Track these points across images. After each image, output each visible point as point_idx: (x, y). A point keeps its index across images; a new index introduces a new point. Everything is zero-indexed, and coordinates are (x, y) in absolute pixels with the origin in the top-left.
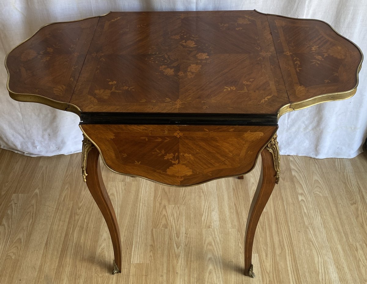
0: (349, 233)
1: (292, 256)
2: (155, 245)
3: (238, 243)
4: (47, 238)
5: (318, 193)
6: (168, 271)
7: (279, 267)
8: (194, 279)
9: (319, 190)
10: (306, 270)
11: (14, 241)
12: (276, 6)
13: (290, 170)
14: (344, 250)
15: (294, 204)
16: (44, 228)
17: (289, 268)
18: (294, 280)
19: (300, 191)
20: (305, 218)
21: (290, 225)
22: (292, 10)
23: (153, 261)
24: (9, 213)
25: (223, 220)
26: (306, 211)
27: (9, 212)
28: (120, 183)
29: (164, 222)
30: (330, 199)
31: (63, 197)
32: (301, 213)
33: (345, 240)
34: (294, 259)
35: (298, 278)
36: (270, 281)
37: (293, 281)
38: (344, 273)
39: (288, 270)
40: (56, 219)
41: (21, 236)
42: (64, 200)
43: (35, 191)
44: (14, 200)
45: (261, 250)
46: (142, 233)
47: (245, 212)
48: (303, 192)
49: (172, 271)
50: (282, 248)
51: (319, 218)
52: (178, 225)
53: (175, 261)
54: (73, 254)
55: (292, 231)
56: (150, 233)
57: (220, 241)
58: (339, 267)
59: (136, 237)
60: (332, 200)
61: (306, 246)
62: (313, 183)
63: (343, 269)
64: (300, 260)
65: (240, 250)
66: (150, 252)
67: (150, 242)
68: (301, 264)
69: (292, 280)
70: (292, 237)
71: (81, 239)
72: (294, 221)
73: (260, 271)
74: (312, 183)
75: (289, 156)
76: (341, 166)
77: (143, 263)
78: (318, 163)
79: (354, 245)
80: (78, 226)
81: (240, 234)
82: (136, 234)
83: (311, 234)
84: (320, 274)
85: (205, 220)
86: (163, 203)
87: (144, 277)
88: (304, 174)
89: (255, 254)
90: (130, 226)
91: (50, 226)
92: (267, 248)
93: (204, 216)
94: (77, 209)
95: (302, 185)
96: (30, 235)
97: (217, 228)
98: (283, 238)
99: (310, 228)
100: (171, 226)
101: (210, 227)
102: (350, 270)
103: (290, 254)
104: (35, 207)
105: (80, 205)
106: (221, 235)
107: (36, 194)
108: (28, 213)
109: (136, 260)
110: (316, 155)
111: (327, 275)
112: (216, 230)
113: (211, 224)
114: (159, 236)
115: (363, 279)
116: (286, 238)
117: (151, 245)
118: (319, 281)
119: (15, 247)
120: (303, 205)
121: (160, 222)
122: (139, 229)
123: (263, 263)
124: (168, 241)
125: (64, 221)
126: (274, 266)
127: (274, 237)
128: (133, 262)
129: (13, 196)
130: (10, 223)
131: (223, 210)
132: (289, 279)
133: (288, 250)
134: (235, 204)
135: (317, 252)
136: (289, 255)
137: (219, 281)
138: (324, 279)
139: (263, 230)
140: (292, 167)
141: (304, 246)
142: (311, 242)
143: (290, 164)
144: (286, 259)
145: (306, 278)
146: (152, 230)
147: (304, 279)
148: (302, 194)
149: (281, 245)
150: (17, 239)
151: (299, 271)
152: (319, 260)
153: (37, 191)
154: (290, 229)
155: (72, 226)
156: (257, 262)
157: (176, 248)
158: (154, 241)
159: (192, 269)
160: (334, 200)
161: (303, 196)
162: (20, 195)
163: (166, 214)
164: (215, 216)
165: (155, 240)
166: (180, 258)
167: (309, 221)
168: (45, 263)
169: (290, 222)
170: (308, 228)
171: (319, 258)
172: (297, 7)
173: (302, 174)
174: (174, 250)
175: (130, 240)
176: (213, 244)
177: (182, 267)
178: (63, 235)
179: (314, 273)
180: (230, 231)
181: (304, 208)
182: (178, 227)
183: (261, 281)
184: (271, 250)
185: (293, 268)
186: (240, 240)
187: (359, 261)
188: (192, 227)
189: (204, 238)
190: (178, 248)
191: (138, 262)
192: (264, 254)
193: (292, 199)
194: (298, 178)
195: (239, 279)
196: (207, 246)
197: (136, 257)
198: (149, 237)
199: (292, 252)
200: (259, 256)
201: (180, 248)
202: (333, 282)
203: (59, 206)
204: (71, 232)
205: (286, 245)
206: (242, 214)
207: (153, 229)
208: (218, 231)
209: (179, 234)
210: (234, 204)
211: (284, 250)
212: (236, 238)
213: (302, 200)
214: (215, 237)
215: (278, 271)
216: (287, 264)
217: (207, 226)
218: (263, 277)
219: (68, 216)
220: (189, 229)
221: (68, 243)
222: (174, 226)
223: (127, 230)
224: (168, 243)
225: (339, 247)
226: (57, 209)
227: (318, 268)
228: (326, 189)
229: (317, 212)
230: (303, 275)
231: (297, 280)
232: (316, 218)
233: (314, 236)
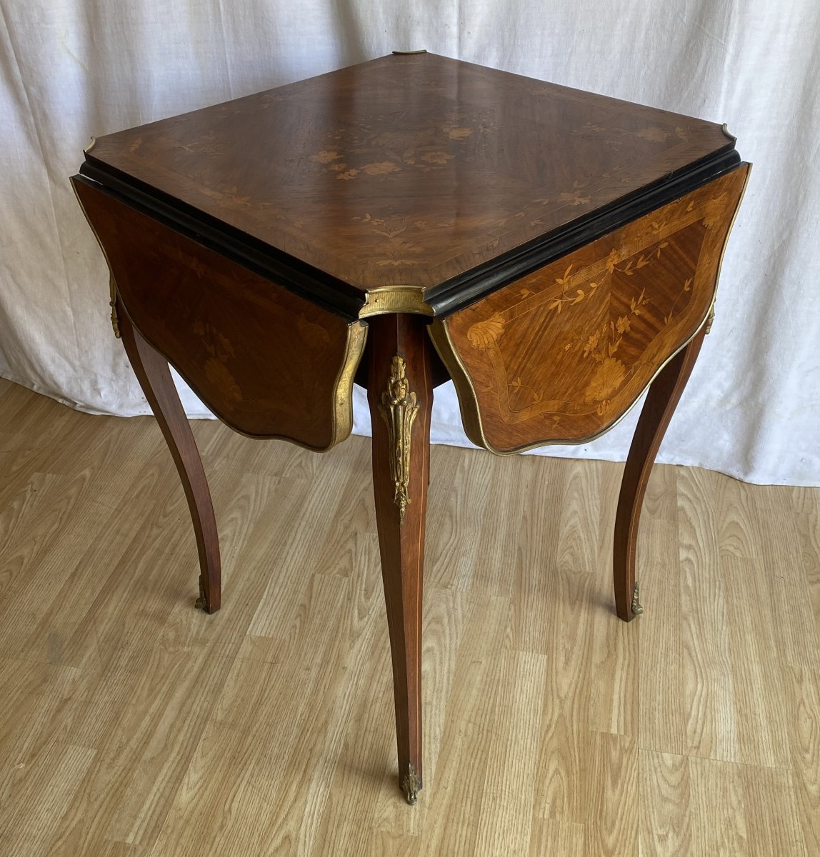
0: (789, 642)
1: (631, 671)
2: (312, 606)
3: (506, 627)
4: (80, 563)
5: (731, 549)
6: (325, 662)
7: (593, 690)
8: (379, 685)
9: (735, 544)
10: (657, 705)
11: (8, 561)
12: (653, 69)
13: (674, 495)
14: (766, 677)
15: (664, 565)
16: (78, 542)
17: (616, 697)
18: (622, 724)
19: (686, 540)
20: (684, 598)
22: (693, 79)
23: (296, 636)
24: (16, 507)
25: (482, 576)
26: (690, 582)
27: (16, 505)
28: (269, 478)
29: (344, 563)
30: (760, 566)
31: (139, 489)
32: (677, 585)
33: (774, 654)
34: (634, 679)
35: (633, 720)
36: (560, 716)
37: (618, 726)
38: (754, 725)
39: (612, 700)
40: (110, 529)
41: (25, 551)
42: (137, 496)
43: (83, 473)
44: (32, 483)
45: (557, 649)
46: (288, 578)
47: (539, 568)
48: (694, 544)
49: (335, 662)
50: (609, 652)
51: (721, 601)
52: (374, 573)
53: (347, 644)
54: (125, 600)
56: (307, 581)
57: (463, 617)
58: (744, 711)
59: (273, 585)
60: (763, 568)
61: (672, 655)
62: (724, 527)
63: (753, 716)
65: (507, 640)
66: (296, 617)
67: (301, 598)
68: (648, 691)
69: (618, 722)
71: (150, 575)
72: (655, 600)
73: (543, 692)
74: (722, 527)
75: (680, 468)
76: (806, 500)
77: (272, 638)
79: (797, 670)
80: (152, 547)
81: (515, 609)
82: (275, 578)
83: (691, 632)
84: (691, 719)
85: (440, 571)
86: (354, 528)
87: (267, 666)
88: (706, 506)
89: (540, 656)
90: (265, 562)
91: (91, 541)
92: (572, 648)
93: (439, 563)
94: (161, 517)
95: (694, 529)
96: (45, 551)
97: (464, 590)
98: (617, 631)
99: (691, 619)
100: (359, 573)
101: (446, 587)
102: (771, 721)
103: (625, 668)
104: (72, 501)
105: (170, 508)
106: (468, 606)
107: (83, 479)
108: (54, 511)
109: (260, 628)
111: (709, 724)
112: (459, 594)
113: (451, 582)
114: (325, 590)
115: (799, 745)
116: (626, 634)
117: (303, 606)
118: (686, 734)
119: (6, 571)
120: (687, 570)
121: (336, 562)
122: (285, 570)
123: (554, 677)
124: (343, 603)
125: (126, 536)
126: (579, 686)
127: (596, 627)
128: (251, 631)
129: (32, 477)
130: (11, 526)
131: (487, 556)
132: (610, 719)
133: (624, 659)
134: (520, 549)
135: (696, 672)
136: (622, 669)
137: (437, 698)
138: (699, 731)
140: (681, 488)
141: (667, 656)
142: (685, 650)
143: (677, 484)
144: (613, 676)
145: (654, 722)
146: (313, 576)
147: (647, 724)
148: (689, 547)
149: (608, 647)
150: (15, 556)
151: (639, 704)
152: (696, 689)
153: (87, 472)
155: (141, 546)
156: (539, 671)
157: (356, 619)
158: (311, 597)
160: (770, 567)
161: (691, 551)
162: (49, 476)
163: (354, 550)
164: (465, 565)
165: (314, 596)
166: (360, 639)
167: (694, 605)
168: (60, 609)
170: (686, 619)
171: (697, 686)
172: (704, 70)
173: (701, 507)
174: (352, 622)
175: (259, 588)
176: (446, 621)
177: (359, 656)
178: (116, 562)
179: (677, 715)
180: (492, 599)
181: (688, 575)
182: (373, 577)
183: (540, 712)
184: (581, 653)
185: (625, 696)
186: (510, 621)
187: (799, 705)
189: (427, 607)
190: (361, 619)
191: (263, 635)
192: (562, 659)
193: (662, 554)
194: (690, 513)
195: (487, 700)
196: (429, 624)
197: (262, 624)
198: (303, 588)
199: (632, 664)
200: (548, 659)
201: (366, 619)
202: (720, 741)
203: (125, 505)
204: (133, 558)
205: (621, 646)
207: (317, 574)
208: (465, 597)
209: (373, 591)
210: (516, 548)
211: (614, 657)
212: (503, 615)
213: (688, 560)
214: (453, 607)
215: (588, 698)
216: (613, 687)
217: (441, 582)
218: (546, 706)
219: (137, 526)
221: (120, 578)
222: (365, 575)
223: (256, 570)
224: (342, 606)
225: (756, 669)
226: (118, 510)
227: (690, 706)
228: (755, 544)
229: (719, 588)
230: (648, 715)
231: (630, 725)
232: (712, 601)
233: (697, 637)
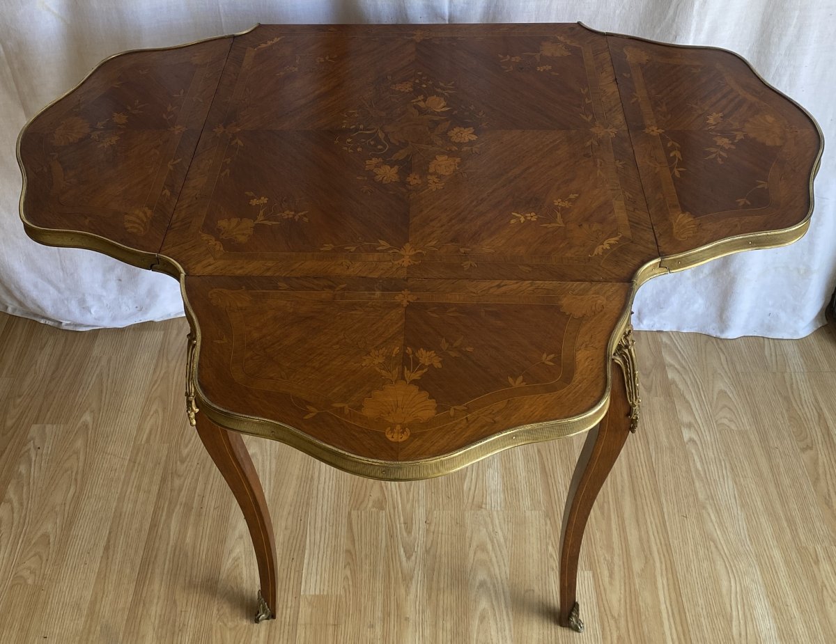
0: (798, 521)
1: (670, 576)
2: (357, 550)
3: (547, 544)
4: (110, 533)
5: (726, 421)
6: (386, 615)
7: (641, 603)
8: (445, 633)
9: (728, 416)
10: (701, 611)
11: (33, 542)
13: (662, 366)
14: (787, 563)
15: (672, 450)
16: (102, 506)
17: (663, 607)
18: (675, 637)
19: (685, 418)
20: (697, 484)
21: (664, 501)
23: (351, 588)
24: (23, 472)
25: (512, 489)
26: (699, 466)
27: (23, 469)
29: (376, 493)
30: (754, 437)
31: (147, 431)
32: (688, 471)
33: (788, 536)
34: (674, 584)
35: (683, 630)
36: (619, 638)
37: (672, 639)
38: (789, 617)
39: (660, 612)
40: (130, 486)
41: (49, 527)
42: (148, 440)
43: (83, 419)
44: (33, 439)
45: (598, 562)
46: (326, 521)
47: (559, 469)
48: (693, 421)
49: (396, 614)
50: (646, 557)
51: (731, 483)
52: (408, 501)
53: (403, 591)
54: (168, 572)
55: (669, 513)
56: (345, 521)
57: (505, 540)
58: (777, 604)
59: (312, 531)
60: (758, 439)
61: (701, 553)
62: (715, 398)
63: (786, 608)
64: (688, 585)
65: (551, 560)
66: (345, 566)
67: (344, 542)
68: (690, 597)
69: (671, 634)
70: (669, 529)
71: (186, 536)
72: (673, 489)
73: (597, 613)
74: (713, 398)
75: (661, 335)
76: (778, 356)
77: (328, 593)
78: (725, 351)
79: (812, 551)
80: (179, 503)
81: (551, 523)
82: (313, 524)
83: (712, 521)
84: (734, 620)
85: (470, 489)
87: (331, 629)
88: (693, 375)
89: (586, 573)
90: (298, 504)
91: (115, 504)
92: (612, 558)
93: (467, 480)
94: (178, 463)
95: (690, 404)
96: (69, 524)
97: (499, 509)
98: (648, 532)
99: (708, 506)
100: (393, 504)
101: (481, 508)
102: (803, 612)
103: (664, 573)
104: (82, 458)
105: (185, 452)
106: (506, 527)
107: (86, 426)
108: (66, 471)
109: (313, 586)
110: (722, 331)
111: (750, 623)
112: (495, 513)
113: (484, 501)
114: (366, 530)
115: (832, 633)
116: (656, 534)
117: (348, 551)
118: (733, 638)
119: (35, 555)
120: (694, 451)
121: (368, 493)
122: (320, 511)
123: (604, 595)
124: (387, 541)
125: (149, 492)
126: (628, 601)
127: (628, 530)
128: (305, 591)
129: (32, 430)
130: (25, 496)
131: (511, 463)
132: (664, 634)
133: (661, 562)
134: (539, 450)
135: (726, 566)
136: (662, 575)
137: (502, 639)
138: (743, 633)
139: (603, 513)
140: (668, 359)
141: (697, 553)
142: (712, 544)
143: (663, 354)
144: (655, 583)
145: (703, 630)
146: (350, 514)
147: (697, 633)
148: (689, 426)
149: (644, 551)
150: (39, 534)
151: (685, 613)
152: (731, 586)
153: (87, 417)
154: (665, 510)
155: (167, 503)
156: (589, 591)
157: (404, 559)
158: (354, 540)
159: (441, 610)
160: (764, 439)
161: (692, 429)
162: (48, 427)
164: (493, 478)
165: (356, 538)
166: (413, 582)
167: (708, 490)
168: (104, 593)
169: (663, 494)
170: (704, 508)
171: (731, 582)
173: (690, 378)
174: (401, 563)
175: (300, 537)
176: (490, 547)
177: (418, 603)
178: (147, 526)
179: (721, 618)
180: (527, 515)
181: (696, 457)
182: (409, 506)
183: (600, 636)
184: (621, 563)
185: (671, 605)
186: (550, 537)
187: (822, 589)
188: (441, 506)
189: (468, 534)
190: (408, 558)
191: (317, 593)
192: (606, 573)
193: (668, 437)
194: (681, 386)
195: (549, 632)
196: (475, 553)
197: (313, 580)
198: (343, 530)
199: (669, 566)
200: (594, 576)
201: (413, 558)
202: (764, 641)
203: (137, 453)
204: (163, 518)
205: (654, 549)
206: (556, 475)
207: (352, 511)
208: (501, 517)
209: (412, 523)
210: (536, 451)
211: (651, 562)
212: (542, 532)
213: (691, 440)
214: (493, 531)
215: (639, 613)
216: (657, 596)
217: (475, 503)
218: (603, 628)
219: (157, 478)
220: (435, 512)
221: (157, 545)
222: (400, 506)
223: (291, 515)
224: (387, 546)
225: (777, 554)
226: (133, 461)
227: (729, 606)
228: (746, 414)
229: (726, 468)
230: (695, 623)
231: (682, 637)
232: (722, 483)
233: (718, 526)
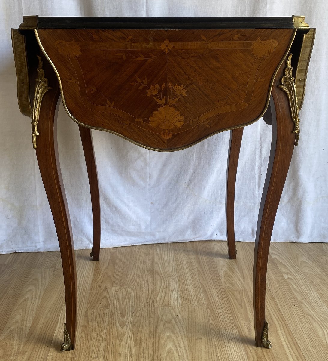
1: (286, 330)
2: (90, 325)
3: (209, 319)
5: (307, 271)
6: (106, 352)
8: (144, 359)
9: (308, 270)
10: (308, 344)
15: (278, 282)
17: (284, 343)
18: (294, 356)
19: (284, 270)
20: (296, 294)
21: (277, 301)
23: (84, 342)
25: (186, 298)
26: (295, 287)
28: (48, 269)
29: (104, 302)
32: (289, 289)
34: (289, 333)
35: (299, 353)
36: (258, 357)
37: (292, 357)
39: (282, 345)
45: (241, 326)
47: (215, 290)
48: (288, 271)
49: (113, 351)
51: (315, 293)
52: (123, 305)
55: (281, 306)
57: (183, 318)
61: (303, 320)
62: (300, 263)
64: (298, 333)
65: (212, 326)
66: (81, 332)
67: (82, 322)
68: (300, 338)
69: (291, 355)
70: (282, 311)
72: (282, 297)
73: (243, 347)
74: (298, 263)
78: (301, 247)
81: (210, 311)
83: (307, 308)
85: (161, 299)
86: (105, 286)
88: (285, 256)
89: (234, 330)
90: (55, 308)
92: (249, 324)
93: (159, 295)
95: (286, 266)
97: (178, 306)
98: (269, 313)
99: (304, 302)
100: (114, 306)
101: (168, 306)
103: (282, 329)
106: (183, 313)
110: (298, 238)
112: (176, 308)
113: (170, 303)
114: (96, 316)
116: (274, 313)
117: (84, 326)
120: (291, 282)
121: (99, 302)
124: (109, 322)
131: (185, 289)
132: (286, 355)
133: (280, 325)
134: (201, 284)
135: (320, 325)
136: (281, 330)
139: (242, 307)
141: (301, 320)
142: (309, 316)
144: (277, 333)
145: (311, 353)
146: (87, 311)
147: (308, 353)
148: (287, 273)
151: (298, 345)
152: (324, 333)
154: (278, 304)
157: (119, 328)
158: (88, 322)
159: (142, 348)
161: (289, 274)
163: (108, 296)
164: (175, 295)
165: (90, 320)
166: (125, 337)
167: (302, 296)
169: (276, 298)
170: (301, 303)
171: (323, 331)
174: (117, 330)
175: (54, 321)
176: (173, 321)
177: (127, 346)
179: (321, 347)
180: (196, 308)
181: (293, 285)
182: (123, 307)
183: (246, 358)
186: (210, 316)
188: (143, 306)
189: (160, 316)
190: (122, 328)
192: (246, 330)
193: (275, 277)
194: (280, 260)
195: (213, 356)
196: (164, 324)
198: (82, 318)
199: (285, 326)
200: (239, 331)
201: (125, 327)
205: (274, 319)
206: (212, 292)
207: (89, 310)
208: (180, 309)
209: (125, 313)
210: (200, 284)
212: (205, 314)
213: (289, 278)
214: (175, 315)
216: (280, 339)
217: (164, 304)
218: (247, 354)
220: (140, 309)
222: (118, 307)
223: (50, 313)
224: (108, 324)
227: (325, 342)
228: (318, 268)
229: (311, 288)
230: (305, 349)
231: (298, 356)
232: (310, 293)
233: (311, 309)
